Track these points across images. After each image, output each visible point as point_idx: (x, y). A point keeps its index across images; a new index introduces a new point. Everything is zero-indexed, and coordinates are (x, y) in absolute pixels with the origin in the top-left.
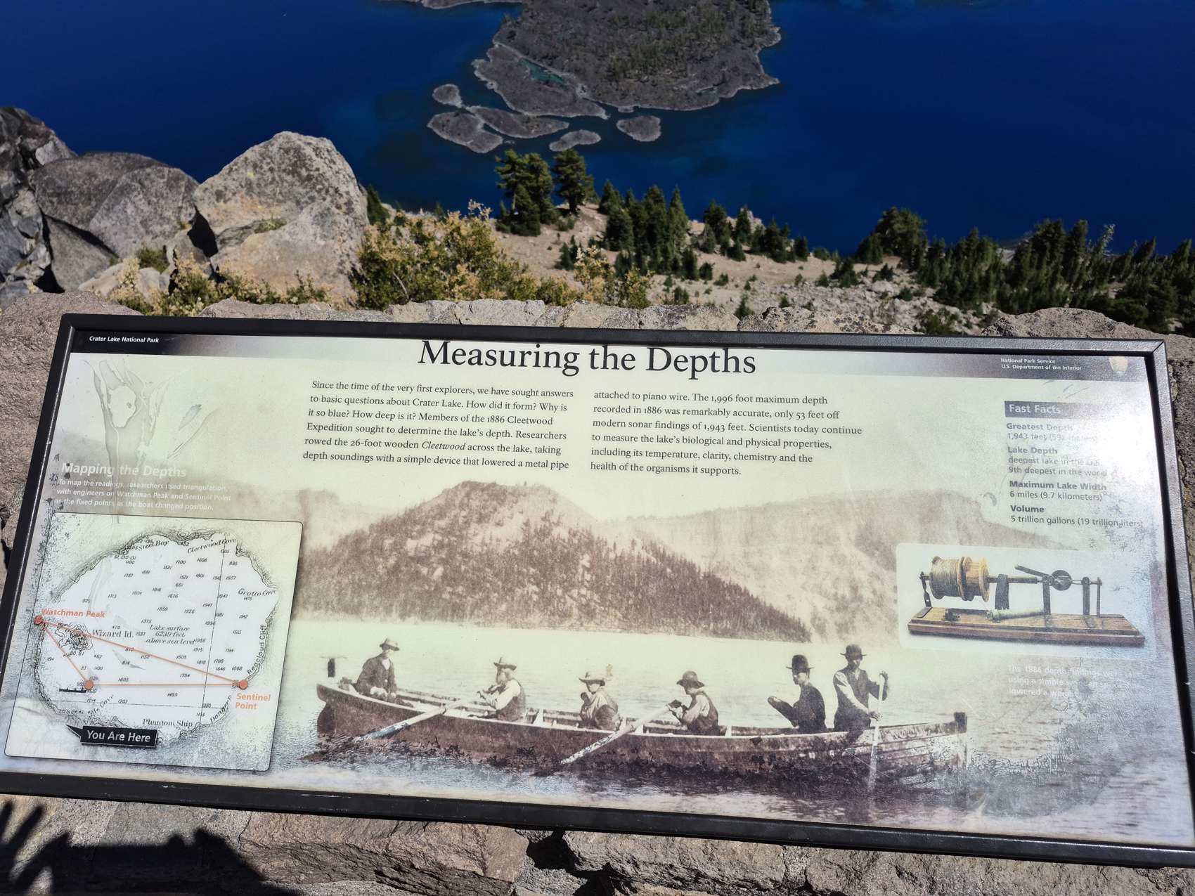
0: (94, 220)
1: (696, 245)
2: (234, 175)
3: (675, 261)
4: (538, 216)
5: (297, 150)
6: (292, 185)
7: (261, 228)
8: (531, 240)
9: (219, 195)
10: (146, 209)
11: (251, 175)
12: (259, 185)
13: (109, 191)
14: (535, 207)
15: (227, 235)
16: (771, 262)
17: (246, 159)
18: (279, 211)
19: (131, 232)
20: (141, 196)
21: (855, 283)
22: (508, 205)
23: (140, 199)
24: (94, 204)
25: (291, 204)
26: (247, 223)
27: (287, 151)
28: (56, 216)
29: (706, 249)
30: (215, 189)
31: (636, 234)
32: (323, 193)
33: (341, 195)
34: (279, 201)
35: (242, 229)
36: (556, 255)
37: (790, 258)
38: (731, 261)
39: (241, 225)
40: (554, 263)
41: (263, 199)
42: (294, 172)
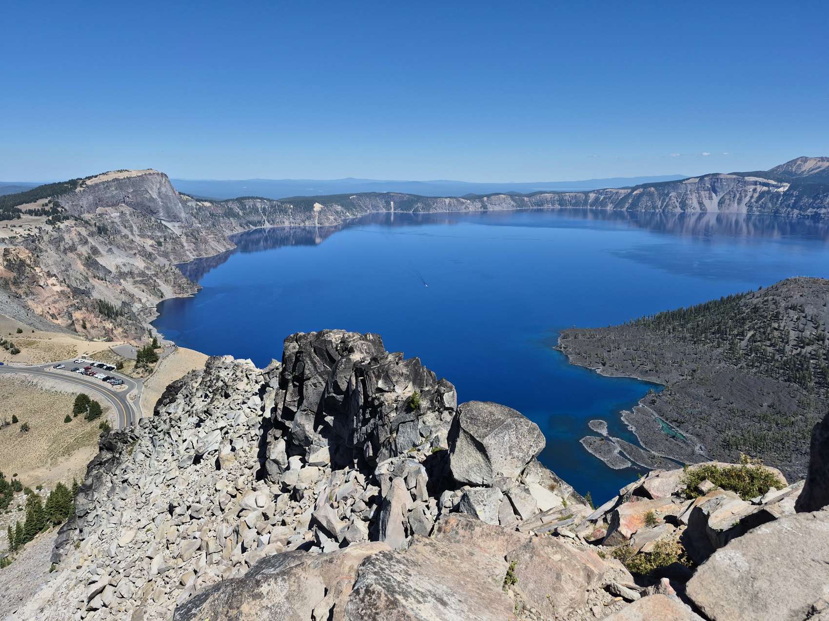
0: (487, 438)
10: (515, 440)
13: (499, 425)
19: (502, 451)
20: (514, 432)
23: (513, 433)
24: (489, 429)
28: (466, 430)
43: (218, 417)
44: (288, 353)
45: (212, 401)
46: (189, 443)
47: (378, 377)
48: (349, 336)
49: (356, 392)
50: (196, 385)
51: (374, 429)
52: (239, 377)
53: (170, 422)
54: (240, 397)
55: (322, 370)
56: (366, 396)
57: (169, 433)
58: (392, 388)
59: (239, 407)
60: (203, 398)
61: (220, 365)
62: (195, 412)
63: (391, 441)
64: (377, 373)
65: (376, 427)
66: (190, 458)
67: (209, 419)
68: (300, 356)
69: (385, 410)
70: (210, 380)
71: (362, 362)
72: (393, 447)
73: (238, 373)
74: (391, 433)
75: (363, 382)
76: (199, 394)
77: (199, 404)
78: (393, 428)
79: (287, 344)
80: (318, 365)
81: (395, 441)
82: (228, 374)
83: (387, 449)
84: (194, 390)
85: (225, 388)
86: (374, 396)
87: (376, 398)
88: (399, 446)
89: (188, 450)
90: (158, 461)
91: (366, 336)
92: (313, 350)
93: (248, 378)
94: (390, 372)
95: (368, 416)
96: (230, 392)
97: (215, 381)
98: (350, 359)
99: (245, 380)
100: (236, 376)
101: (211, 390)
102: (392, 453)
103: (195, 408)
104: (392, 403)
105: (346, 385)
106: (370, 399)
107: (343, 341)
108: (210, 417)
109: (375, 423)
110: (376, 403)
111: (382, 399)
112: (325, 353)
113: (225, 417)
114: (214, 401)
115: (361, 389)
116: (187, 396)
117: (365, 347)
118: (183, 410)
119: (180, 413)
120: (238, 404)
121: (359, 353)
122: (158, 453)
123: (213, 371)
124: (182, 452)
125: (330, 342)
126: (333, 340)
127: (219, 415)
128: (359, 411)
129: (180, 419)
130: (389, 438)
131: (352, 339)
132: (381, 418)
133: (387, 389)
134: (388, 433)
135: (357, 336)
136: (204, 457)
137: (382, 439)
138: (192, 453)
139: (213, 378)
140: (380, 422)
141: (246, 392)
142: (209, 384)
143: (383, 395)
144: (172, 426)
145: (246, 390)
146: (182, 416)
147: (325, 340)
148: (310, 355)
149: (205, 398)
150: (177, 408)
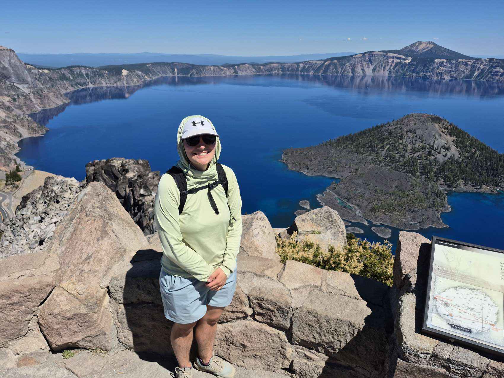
2: (309, 216)
5: (330, 212)
6: (326, 222)
7: (313, 233)
9: (303, 220)
11: (314, 216)
12: (316, 220)
15: (301, 233)
17: (314, 212)
18: (320, 229)
25: (324, 228)
26: (309, 230)
27: (327, 212)
30: (302, 218)
32: (335, 227)
33: (341, 228)
34: (321, 226)
35: (307, 232)
39: (307, 231)
41: (316, 224)
42: (328, 219)
43: (52, 216)
44: (89, 174)
45: (48, 206)
46: (35, 233)
47: (140, 187)
48: (127, 162)
49: (129, 197)
50: (39, 196)
51: (140, 218)
52: (65, 189)
53: (23, 220)
54: (67, 202)
55: (110, 184)
56: (134, 199)
57: (23, 227)
58: (150, 193)
59: (66, 209)
60: (44, 204)
61: (53, 182)
62: (38, 213)
63: (150, 225)
64: (139, 185)
65: (141, 217)
66: (36, 242)
67: (47, 217)
68: (95, 176)
69: (145, 207)
70: (48, 192)
71: (133, 178)
72: (152, 229)
73: (64, 187)
74: (150, 220)
75: (132, 190)
76: (41, 201)
77: (41, 207)
78: (151, 217)
79: (87, 168)
80: (107, 181)
81: (152, 224)
82: (58, 188)
83: (148, 230)
84: (38, 199)
85: (56, 197)
86: (139, 199)
87: (140, 200)
88: (154, 228)
89: (35, 237)
90: (18, 245)
91: (137, 161)
92: (103, 172)
93: (71, 190)
94: (148, 184)
95: (136, 211)
96: (59, 199)
97: (50, 193)
98: (126, 177)
99: (69, 191)
100: (63, 189)
101: (48, 198)
102: (151, 232)
103: (38, 210)
104: (150, 202)
105: (124, 192)
106: (136, 201)
107: (123, 165)
108: (48, 216)
109: (140, 215)
110: (140, 203)
111: (143, 201)
112: (111, 173)
113: (57, 216)
114: (49, 206)
115: (131, 195)
116: (33, 203)
117: (137, 169)
118: (32, 212)
119: (29, 214)
120: (65, 207)
121: (132, 173)
122: (17, 240)
123: (49, 186)
124: (31, 238)
125: (114, 166)
126: (116, 165)
127: (53, 214)
128: (131, 209)
129: (29, 218)
130: (149, 223)
131: (128, 164)
132: (143, 212)
133: (147, 194)
134: (148, 220)
135: (132, 161)
136: (45, 241)
137: (145, 224)
138: (37, 239)
139: (49, 191)
140: (143, 214)
141: (70, 199)
142: (47, 194)
143: (144, 198)
144: (24, 223)
145: (70, 198)
146: (31, 216)
147: (111, 165)
148: (101, 175)
149: (45, 203)
150: (28, 211)
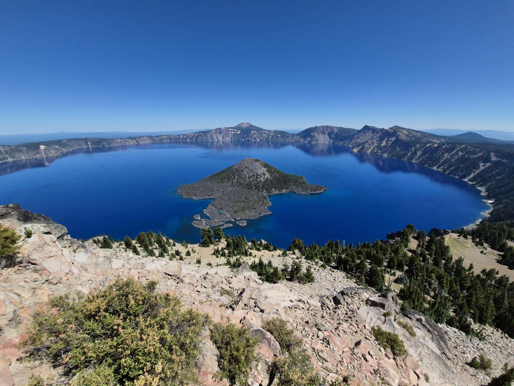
1: (249, 248)
3: (243, 252)
4: (209, 242)
8: (207, 248)
14: (209, 240)
16: (268, 251)
21: (287, 256)
22: (202, 240)
29: (251, 249)
31: (234, 246)
36: (213, 251)
37: (273, 251)
38: (258, 252)
40: (211, 254)
